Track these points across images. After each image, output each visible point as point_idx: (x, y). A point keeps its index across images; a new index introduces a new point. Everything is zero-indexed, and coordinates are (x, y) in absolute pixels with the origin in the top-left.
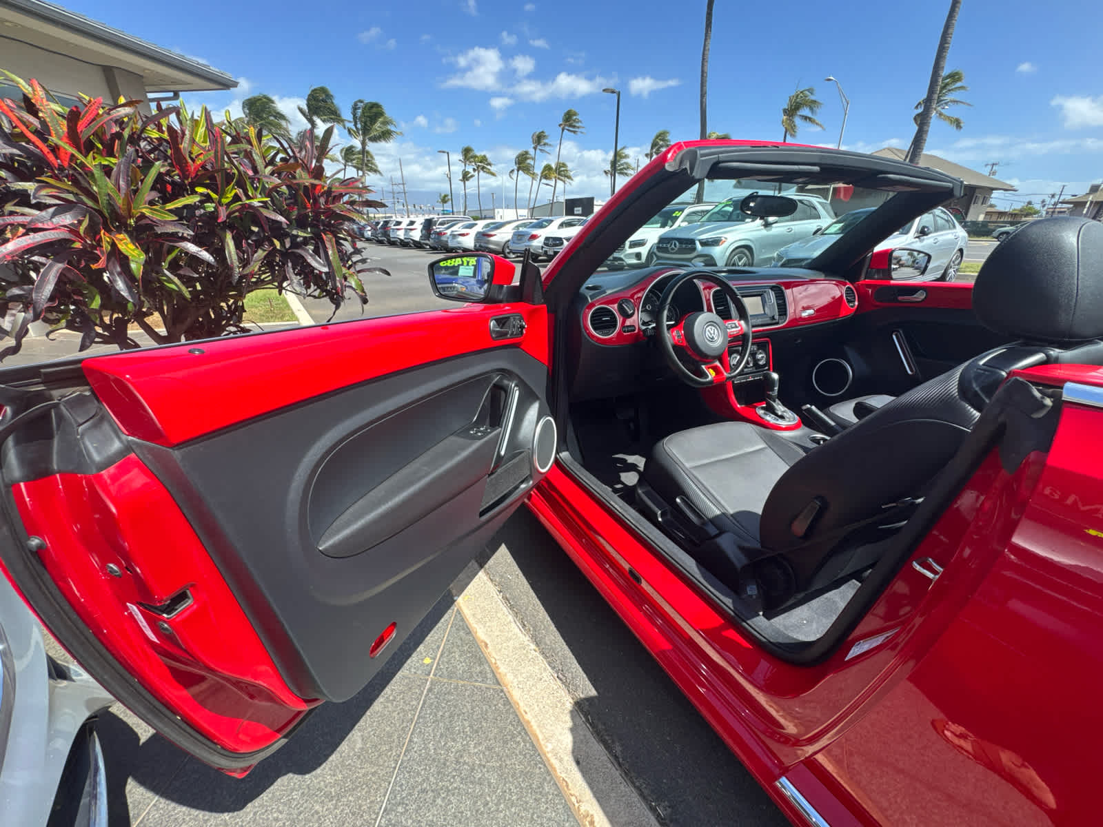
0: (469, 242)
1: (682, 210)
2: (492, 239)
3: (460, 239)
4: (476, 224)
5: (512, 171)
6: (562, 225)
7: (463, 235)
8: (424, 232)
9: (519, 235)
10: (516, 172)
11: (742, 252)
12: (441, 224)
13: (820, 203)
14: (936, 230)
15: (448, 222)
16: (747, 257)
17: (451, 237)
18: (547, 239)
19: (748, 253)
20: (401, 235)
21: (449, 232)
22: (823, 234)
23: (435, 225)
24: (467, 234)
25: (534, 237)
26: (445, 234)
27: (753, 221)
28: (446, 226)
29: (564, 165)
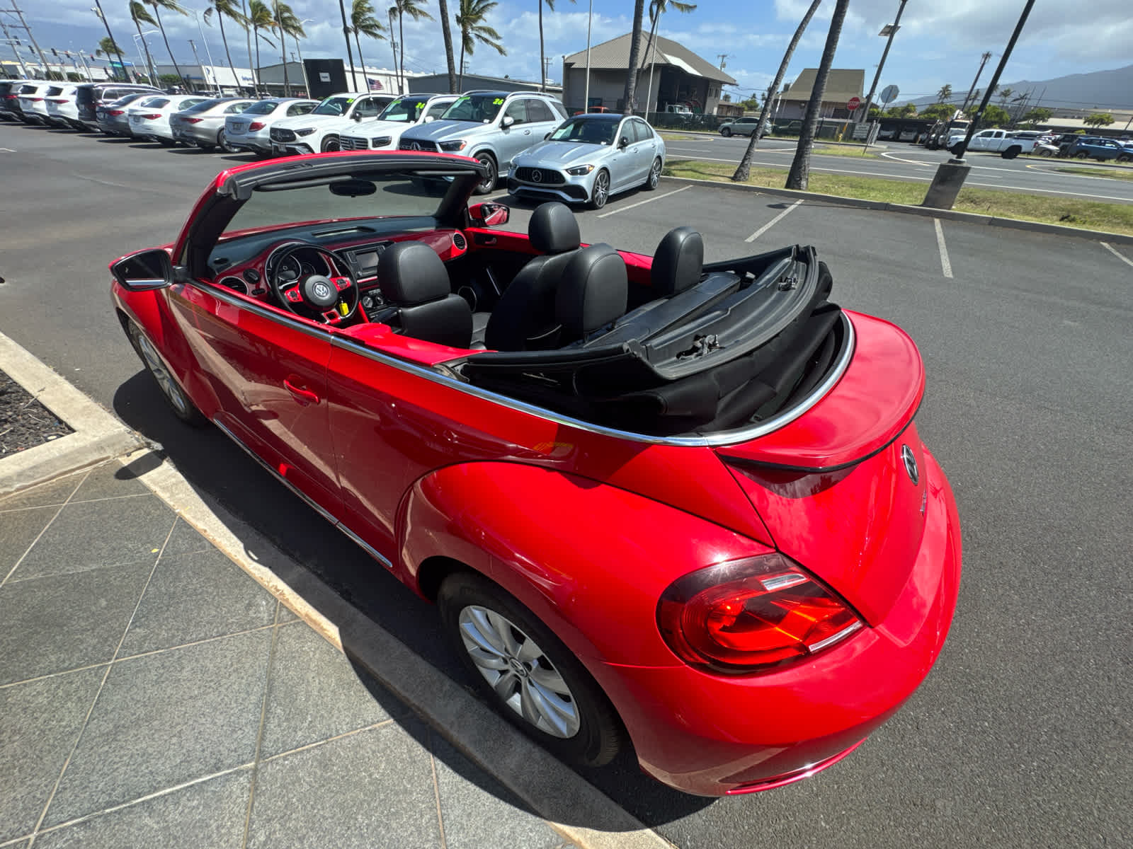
0: (162, 126)
1: (425, 101)
2: (198, 125)
3: (148, 123)
4: (168, 101)
5: (209, 10)
6: (292, 111)
7: (151, 117)
8: (83, 107)
9: (235, 123)
10: (215, 12)
11: (484, 157)
12: (108, 95)
13: (553, 103)
14: (637, 140)
15: (121, 93)
16: (491, 162)
17: (131, 119)
18: (273, 130)
19: (492, 159)
20: (42, 108)
21: (126, 109)
22: (551, 140)
23: (100, 98)
24: (157, 116)
25: (257, 127)
26: (120, 113)
27: (490, 123)
28: (120, 99)
29: (287, 9)
